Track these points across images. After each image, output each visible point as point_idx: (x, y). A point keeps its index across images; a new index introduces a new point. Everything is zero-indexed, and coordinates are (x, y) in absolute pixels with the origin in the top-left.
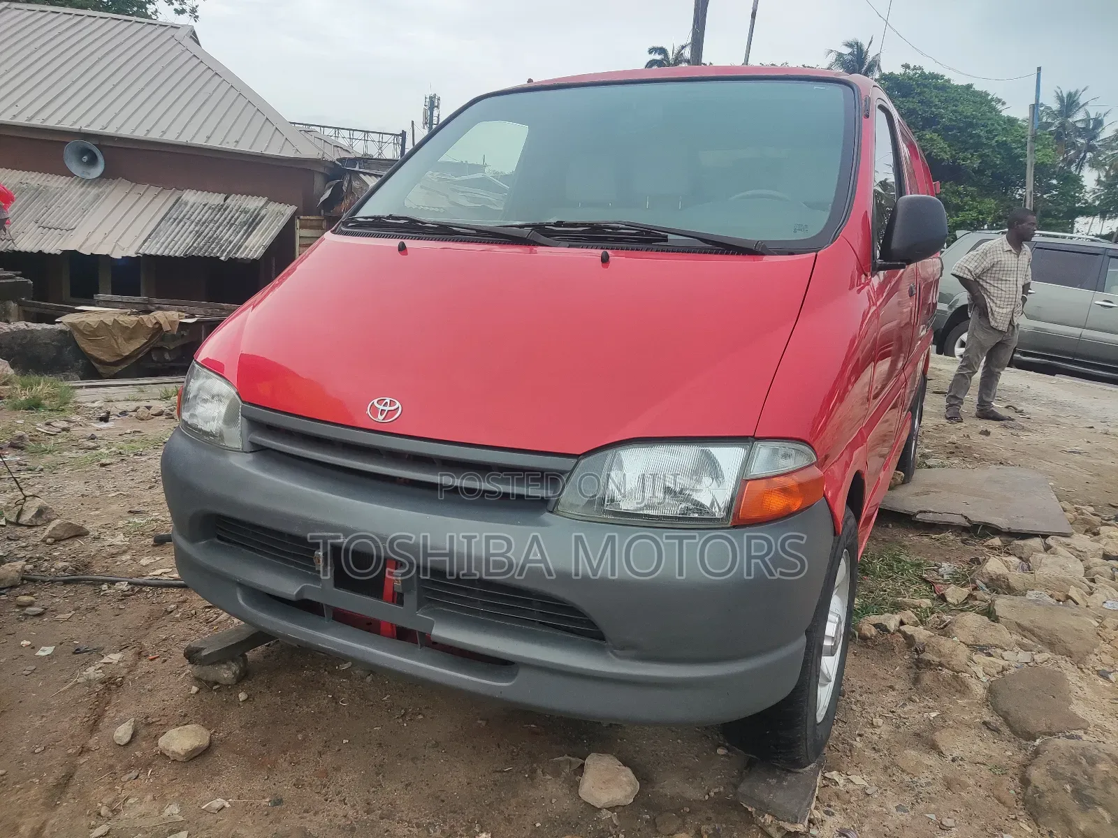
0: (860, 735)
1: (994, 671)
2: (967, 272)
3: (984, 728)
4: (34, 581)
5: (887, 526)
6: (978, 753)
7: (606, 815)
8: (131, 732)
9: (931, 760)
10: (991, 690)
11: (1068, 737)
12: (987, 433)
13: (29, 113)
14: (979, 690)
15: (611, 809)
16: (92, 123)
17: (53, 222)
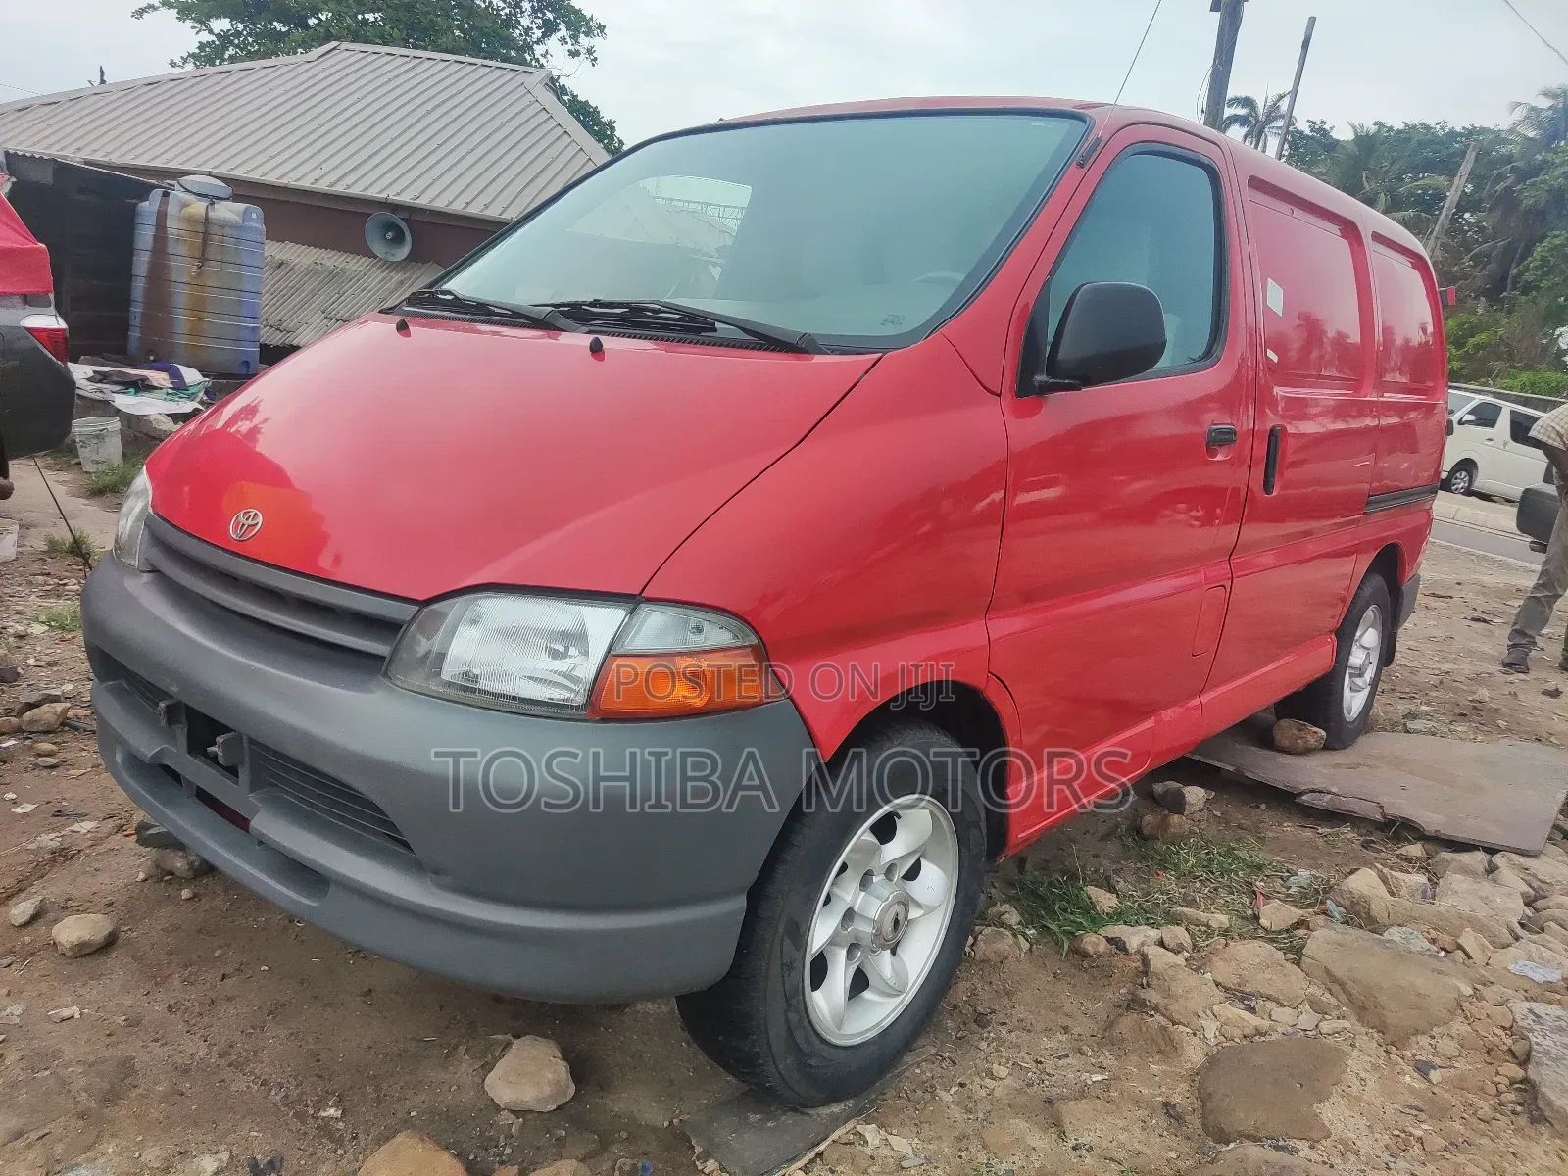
0: (962, 1085)
1: (1237, 1033)
2: (1553, 435)
3: (1161, 1111)
4: (77, 729)
5: (1258, 807)
6: (1121, 1145)
7: (505, 1118)
8: (31, 912)
9: (1040, 1140)
10: (1213, 1061)
11: (1277, 1148)
12: (1555, 693)
13: (332, 178)
14: (1194, 1055)
15: (517, 1113)
16: (402, 191)
17: (343, 313)
